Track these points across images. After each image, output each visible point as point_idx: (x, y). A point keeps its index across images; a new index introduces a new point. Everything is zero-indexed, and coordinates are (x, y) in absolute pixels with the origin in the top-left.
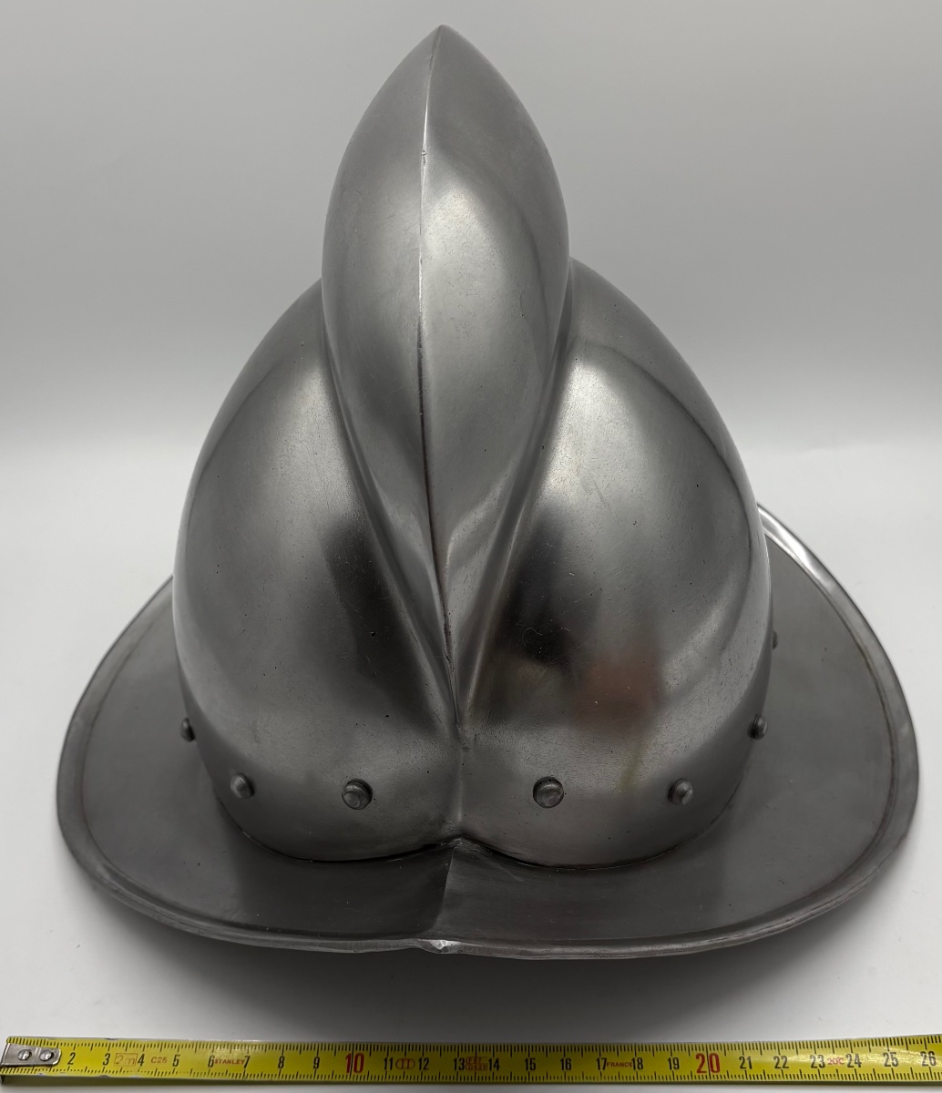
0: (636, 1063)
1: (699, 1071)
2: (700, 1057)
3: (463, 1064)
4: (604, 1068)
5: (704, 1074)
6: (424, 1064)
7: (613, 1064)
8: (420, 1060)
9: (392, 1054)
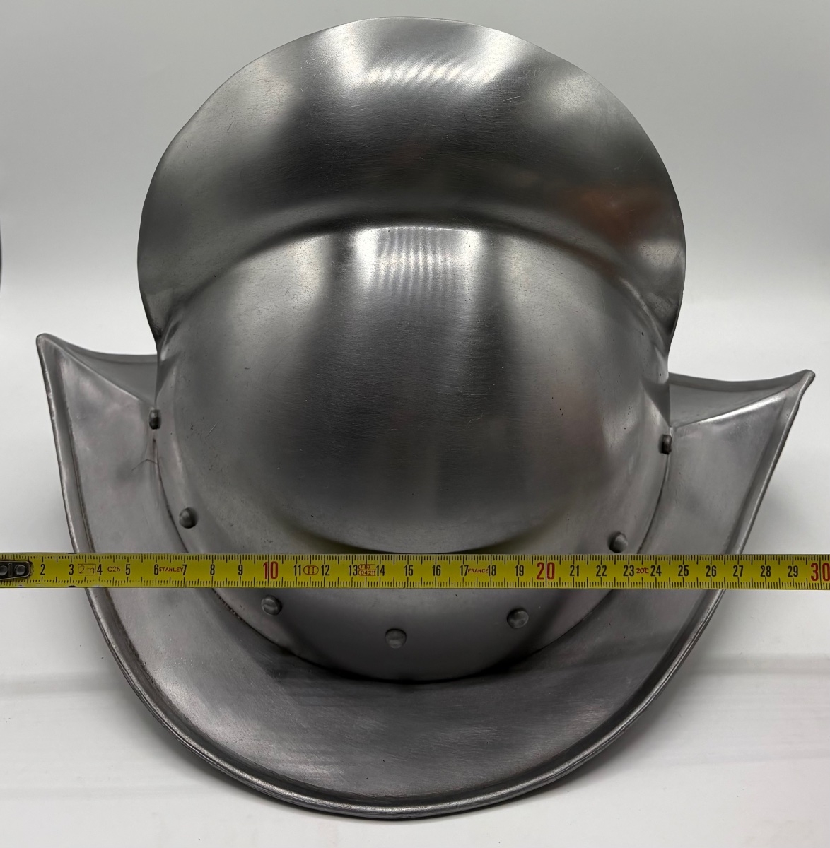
0: (491, 570)
1: (538, 578)
2: (541, 565)
3: (356, 570)
4: (466, 575)
5: (542, 581)
6: (325, 569)
7: (473, 570)
8: (323, 566)
9: (300, 562)
